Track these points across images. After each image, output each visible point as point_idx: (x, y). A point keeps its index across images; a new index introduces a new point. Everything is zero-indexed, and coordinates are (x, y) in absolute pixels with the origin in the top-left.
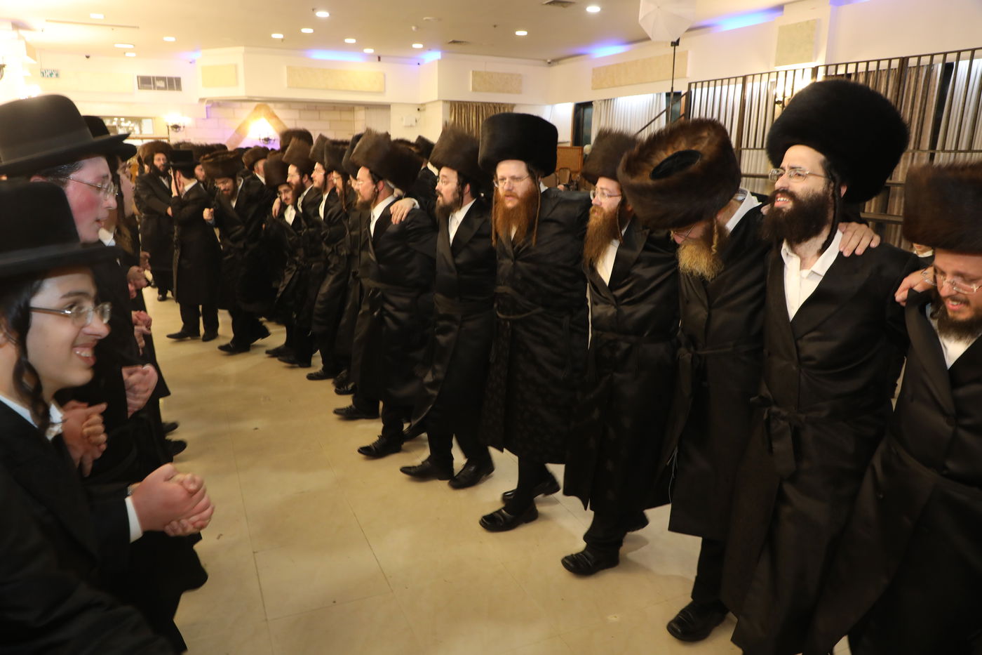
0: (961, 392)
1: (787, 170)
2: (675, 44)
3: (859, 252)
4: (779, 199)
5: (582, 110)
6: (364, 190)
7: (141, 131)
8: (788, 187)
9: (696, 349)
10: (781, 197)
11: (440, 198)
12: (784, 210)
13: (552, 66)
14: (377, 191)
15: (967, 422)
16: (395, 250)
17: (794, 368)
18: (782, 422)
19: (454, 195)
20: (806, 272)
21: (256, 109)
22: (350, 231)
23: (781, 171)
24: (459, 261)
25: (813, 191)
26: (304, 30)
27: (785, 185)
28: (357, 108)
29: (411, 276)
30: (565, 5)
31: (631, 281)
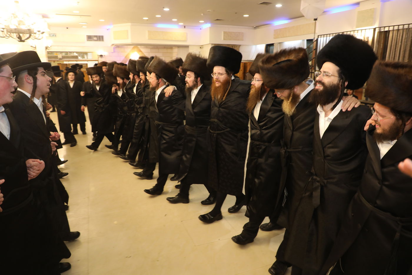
0: (385, 170)
1: (322, 72)
2: (316, 20)
3: (349, 109)
4: (317, 85)
5: (269, 47)
6: (153, 82)
7: (87, 58)
8: (322, 80)
9: (287, 148)
10: (318, 84)
11: (187, 84)
12: (319, 90)
13: (256, 29)
14: (158, 82)
15: (386, 183)
16: (167, 108)
17: (323, 160)
18: (317, 183)
19: (193, 82)
20: (327, 118)
21: (133, 48)
22: (145, 97)
23: (320, 73)
24: (195, 111)
25: (333, 83)
26: (157, 16)
27: (320, 79)
28: (174, 47)
29: (174, 119)
30: (267, 4)
31: (266, 119)
